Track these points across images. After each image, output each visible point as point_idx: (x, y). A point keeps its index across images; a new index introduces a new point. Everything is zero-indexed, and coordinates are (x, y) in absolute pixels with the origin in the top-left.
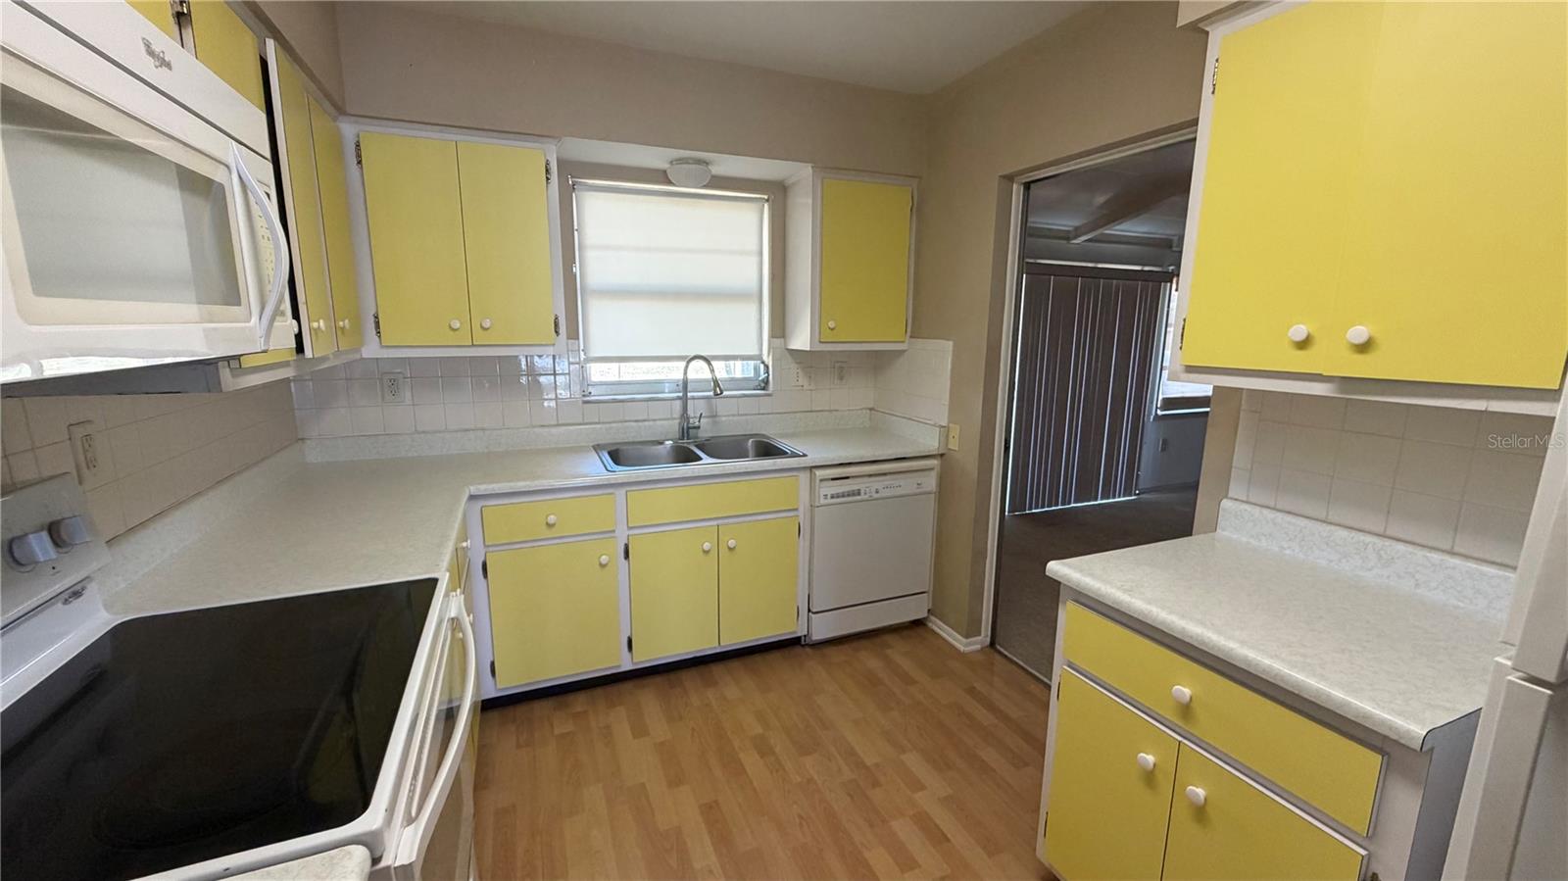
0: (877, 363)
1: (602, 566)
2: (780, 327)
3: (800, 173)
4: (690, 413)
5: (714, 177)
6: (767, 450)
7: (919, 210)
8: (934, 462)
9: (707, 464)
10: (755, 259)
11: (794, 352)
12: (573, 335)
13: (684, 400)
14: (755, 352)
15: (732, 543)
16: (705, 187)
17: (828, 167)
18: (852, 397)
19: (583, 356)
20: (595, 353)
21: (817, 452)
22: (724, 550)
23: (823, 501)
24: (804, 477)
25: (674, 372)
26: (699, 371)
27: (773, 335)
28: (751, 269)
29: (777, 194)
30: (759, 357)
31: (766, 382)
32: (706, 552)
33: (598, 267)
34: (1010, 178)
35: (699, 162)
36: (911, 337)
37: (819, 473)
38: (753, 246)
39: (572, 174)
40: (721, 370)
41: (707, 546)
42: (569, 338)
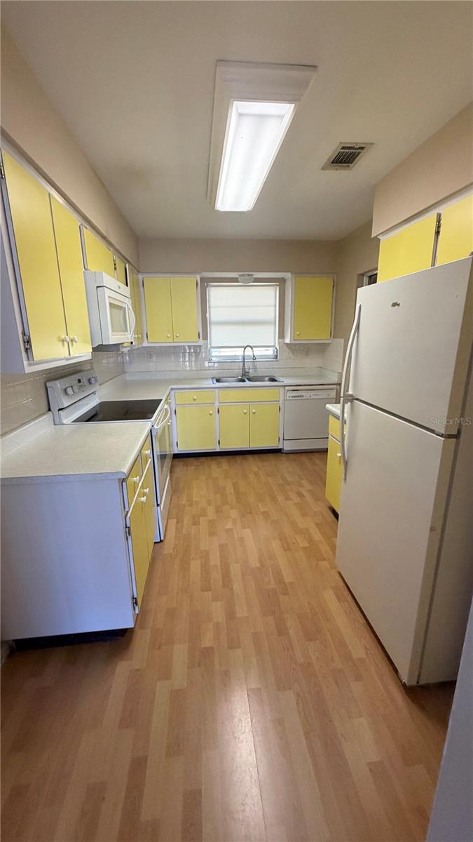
0: (322, 348)
1: (211, 414)
2: (282, 335)
3: (288, 275)
4: (246, 367)
5: (255, 279)
6: (273, 380)
7: (335, 285)
8: (335, 386)
9: (248, 383)
10: (273, 308)
11: (286, 344)
12: (205, 338)
13: (244, 362)
14: (273, 344)
15: (254, 411)
16: (254, 282)
17: (296, 273)
18: (311, 363)
19: (209, 346)
20: (213, 345)
21: (287, 381)
22: (251, 414)
23: (288, 398)
24: (281, 389)
25: (239, 352)
26: (249, 352)
27: (279, 338)
28: (272, 313)
29: (282, 282)
30: (274, 346)
31: (277, 356)
32: (245, 413)
33: (214, 314)
34: (362, 275)
35: (249, 275)
36: (334, 337)
37: (287, 388)
38: (273, 303)
39: (204, 284)
40: (258, 352)
41: (245, 411)
42: (203, 339)
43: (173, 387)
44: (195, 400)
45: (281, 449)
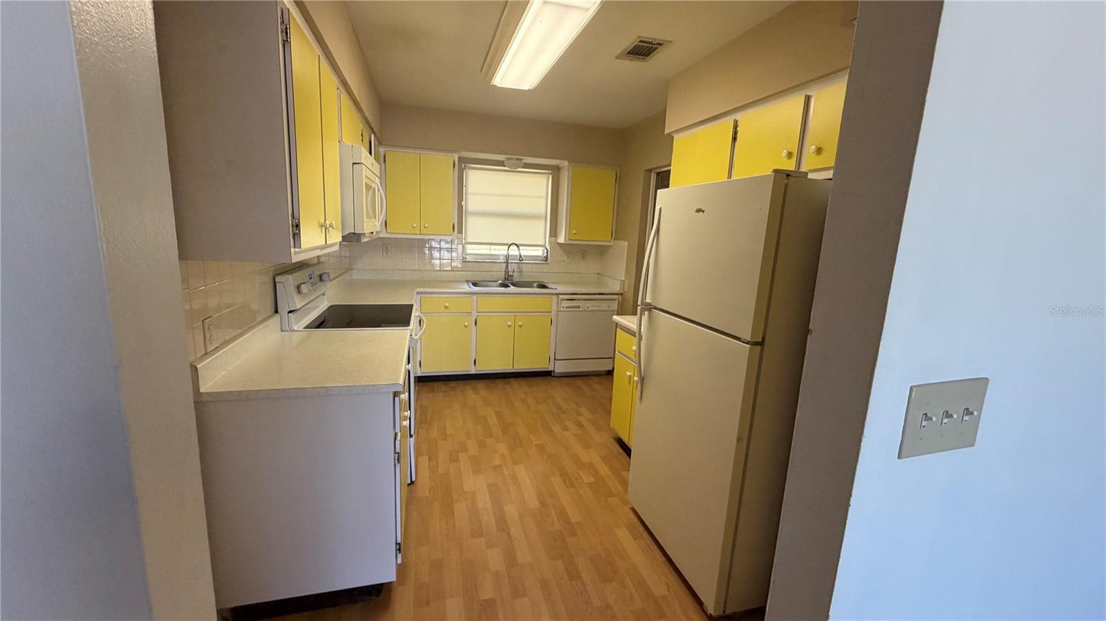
0: (601, 251)
1: (466, 326)
2: (554, 233)
3: (564, 164)
4: (510, 270)
5: (525, 163)
6: (543, 286)
7: (618, 180)
8: (617, 296)
9: (512, 289)
10: (544, 200)
11: (559, 244)
12: (460, 232)
13: (507, 263)
14: (542, 243)
15: (520, 323)
16: (523, 168)
17: (575, 161)
18: (588, 267)
19: (464, 241)
20: (468, 241)
21: (560, 289)
22: (517, 327)
23: (562, 309)
24: (554, 298)
25: (501, 251)
26: (514, 251)
27: (550, 236)
28: (542, 205)
29: (555, 171)
30: (544, 246)
31: (547, 258)
32: (509, 326)
33: (473, 202)
34: (650, 171)
35: (517, 159)
36: (615, 239)
37: (560, 296)
38: (544, 194)
39: (463, 164)
40: (525, 252)
41: (509, 323)
42: (458, 233)
43: (418, 290)
44: (446, 307)
45: (551, 371)
